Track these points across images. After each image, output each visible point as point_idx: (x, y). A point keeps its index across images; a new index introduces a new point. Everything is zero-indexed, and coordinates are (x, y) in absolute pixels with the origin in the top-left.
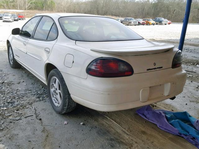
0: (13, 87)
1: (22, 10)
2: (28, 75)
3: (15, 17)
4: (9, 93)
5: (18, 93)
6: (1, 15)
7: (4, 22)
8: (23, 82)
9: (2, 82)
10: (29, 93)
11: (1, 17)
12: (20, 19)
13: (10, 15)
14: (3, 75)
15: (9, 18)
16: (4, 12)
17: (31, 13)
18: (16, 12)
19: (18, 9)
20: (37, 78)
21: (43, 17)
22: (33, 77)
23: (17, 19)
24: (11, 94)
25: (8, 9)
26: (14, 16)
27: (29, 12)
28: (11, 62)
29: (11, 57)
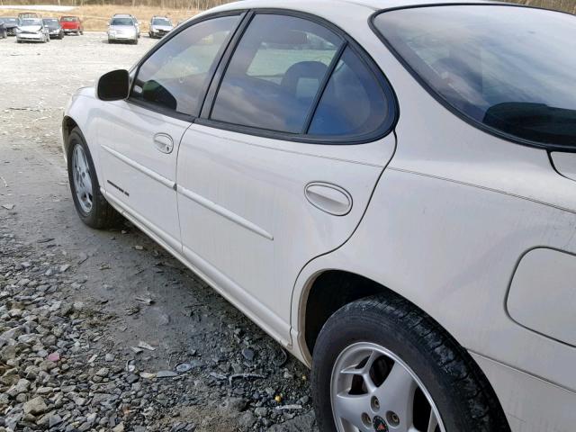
0: (115, 334)
1: (70, 5)
2: (160, 265)
3: (52, 26)
4: (106, 376)
5: (145, 375)
6: (11, 22)
7: (19, 42)
8: (152, 303)
9: (64, 311)
10: (194, 372)
11: (12, 28)
12: (66, 33)
13: (38, 20)
14: (63, 268)
15: (34, 30)
16: (18, 12)
17: (96, 15)
18: (51, 12)
19: (57, 4)
20: (197, 278)
21: (257, 16)
22: (182, 272)
23: (57, 31)
24: (119, 382)
25: (27, 4)
26: (48, 23)
27: (89, 10)
28: (82, 204)
29: (82, 185)
